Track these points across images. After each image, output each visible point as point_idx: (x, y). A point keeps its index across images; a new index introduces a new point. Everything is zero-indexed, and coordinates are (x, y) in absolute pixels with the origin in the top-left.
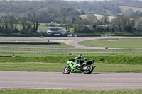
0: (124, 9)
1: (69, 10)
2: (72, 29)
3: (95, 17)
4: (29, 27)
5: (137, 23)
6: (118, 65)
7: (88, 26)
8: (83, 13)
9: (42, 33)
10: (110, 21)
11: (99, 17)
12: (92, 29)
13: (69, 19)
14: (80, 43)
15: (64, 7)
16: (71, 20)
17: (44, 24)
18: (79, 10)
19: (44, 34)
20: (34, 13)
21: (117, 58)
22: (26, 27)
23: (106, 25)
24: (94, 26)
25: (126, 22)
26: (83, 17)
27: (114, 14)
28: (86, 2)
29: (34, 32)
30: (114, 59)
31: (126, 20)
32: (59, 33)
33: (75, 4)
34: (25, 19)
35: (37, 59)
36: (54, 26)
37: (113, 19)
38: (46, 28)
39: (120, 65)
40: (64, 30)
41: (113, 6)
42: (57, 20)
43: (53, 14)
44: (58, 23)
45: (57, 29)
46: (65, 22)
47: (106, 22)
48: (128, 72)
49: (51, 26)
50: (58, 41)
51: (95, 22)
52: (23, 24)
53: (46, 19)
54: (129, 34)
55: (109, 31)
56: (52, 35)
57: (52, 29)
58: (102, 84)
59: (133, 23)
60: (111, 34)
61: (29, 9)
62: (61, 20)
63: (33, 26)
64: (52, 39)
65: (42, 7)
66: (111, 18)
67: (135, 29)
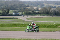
0: (45, 5)
1: (22, 5)
2: (23, 13)
3: (33, 8)
5: (51, 11)
6: (43, 28)
7: (30, 12)
8: (28, 6)
9: (11, 14)
10: (39, 10)
11: (35, 8)
12: (32, 13)
13: (22, 8)
15: (20, 3)
16: (23, 9)
17: (11, 11)
18: (26, 5)
19: (11, 15)
20: (8, 6)
21: (42, 25)
22: (4, 12)
23: (38, 11)
24: (33, 12)
25: (46, 10)
26: (28, 8)
27: (41, 7)
28: (29, 2)
29: (7, 14)
31: (46, 9)
32: (18, 14)
33: (25, 2)
34: (4, 8)
35: (8, 25)
36: (16, 11)
37: (41, 9)
39: (44, 28)
40: (20, 13)
41: (41, 3)
42: (17, 9)
43: (16, 6)
44: (18, 10)
45: (17, 13)
46: (20, 10)
47: (38, 10)
48: (47, 31)
49: (14, 11)
50: (18, 18)
51: (33, 10)
52: (3, 10)
53: (12, 8)
54: (47, 15)
55: (39, 14)
56: (15, 15)
57: (15, 13)
58: (36, 37)
59: (49, 11)
60: (40, 15)
61: (5, 4)
62: (19, 9)
63: (7, 11)
64: (15, 17)
65: (11, 3)
66: (40, 8)
67: (50, 13)
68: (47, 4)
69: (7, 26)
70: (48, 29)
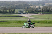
0: (46, 4)
1: (26, 4)
2: (27, 11)
3: (35, 7)
4: (12, 11)
5: (51, 9)
7: (33, 10)
8: (31, 6)
9: (16, 13)
10: (41, 8)
11: (37, 7)
12: (34, 11)
13: (26, 8)
14: (30, 16)
15: (24, 3)
16: (27, 8)
17: (17, 10)
18: (30, 5)
19: (17, 13)
20: (13, 6)
21: (44, 21)
22: (10, 11)
23: (40, 10)
24: (35, 10)
26: (31, 7)
27: (42, 6)
28: (32, 2)
29: (13, 13)
30: (43, 22)
31: (47, 8)
32: (23, 13)
33: (28, 2)
34: (10, 8)
36: (21, 10)
37: (42, 8)
38: (18, 11)
39: (45, 24)
40: (24, 12)
42: (22, 8)
43: (20, 6)
45: (22, 11)
46: (25, 9)
47: (40, 9)
48: (48, 26)
50: (22, 16)
51: (36, 8)
52: (9, 10)
53: (18, 8)
54: (48, 13)
55: (41, 12)
56: (20, 14)
57: (20, 12)
59: (50, 9)
60: (41, 13)
62: (23, 8)
63: (13, 10)
65: (16, 3)
66: (41, 7)
67: (50, 11)
68: (47, 3)
69: (13, 23)
70: (49, 24)
